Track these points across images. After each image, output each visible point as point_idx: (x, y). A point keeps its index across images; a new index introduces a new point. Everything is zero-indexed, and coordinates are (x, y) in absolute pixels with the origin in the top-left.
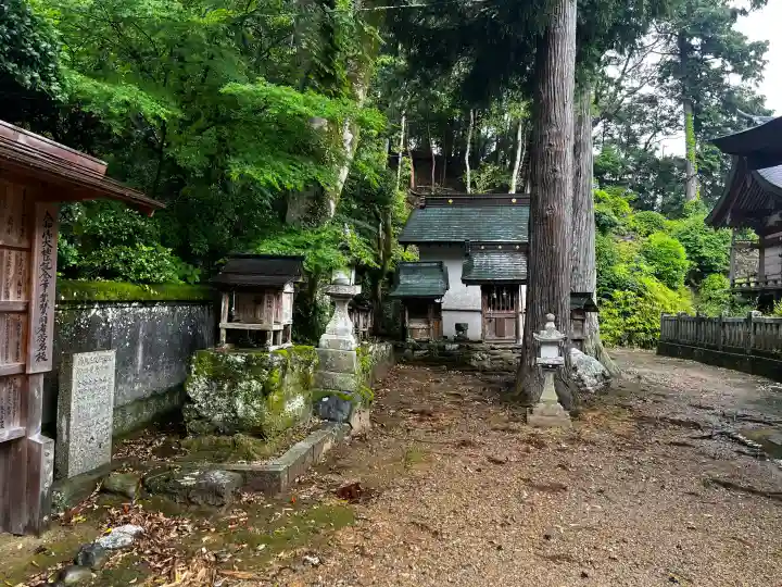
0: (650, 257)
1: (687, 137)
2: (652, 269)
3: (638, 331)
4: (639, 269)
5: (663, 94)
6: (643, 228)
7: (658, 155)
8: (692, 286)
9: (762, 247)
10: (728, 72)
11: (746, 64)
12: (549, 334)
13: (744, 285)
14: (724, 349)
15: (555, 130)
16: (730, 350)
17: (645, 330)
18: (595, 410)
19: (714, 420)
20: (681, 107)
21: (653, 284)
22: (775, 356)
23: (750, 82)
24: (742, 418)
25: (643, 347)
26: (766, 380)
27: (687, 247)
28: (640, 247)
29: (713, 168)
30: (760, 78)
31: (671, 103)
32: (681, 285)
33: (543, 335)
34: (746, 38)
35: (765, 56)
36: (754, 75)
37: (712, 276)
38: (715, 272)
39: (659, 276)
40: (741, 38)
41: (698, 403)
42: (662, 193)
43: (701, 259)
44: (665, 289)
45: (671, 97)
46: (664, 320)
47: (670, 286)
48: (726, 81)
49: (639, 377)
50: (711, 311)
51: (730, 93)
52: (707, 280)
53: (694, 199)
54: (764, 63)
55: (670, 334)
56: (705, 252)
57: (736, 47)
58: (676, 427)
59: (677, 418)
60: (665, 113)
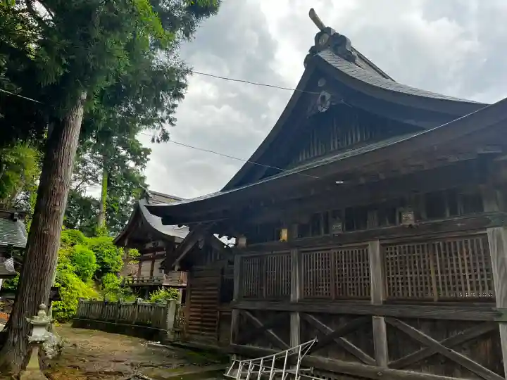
0: (74, 260)
1: (103, 188)
2: (74, 269)
3: (59, 311)
4: (65, 268)
5: (91, 160)
6: (69, 240)
7: (83, 195)
8: (95, 280)
9: (141, 260)
10: (129, 159)
11: (139, 157)
12: (41, 319)
13: (130, 282)
14: (119, 322)
15: (60, 180)
16: (122, 322)
17: (64, 310)
18: (58, 371)
19: (129, 368)
20: (101, 170)
21: (73, 278)
22: (150, 325)
23: (139, 168)
24: (142, 365)
25: (60, 322)
26: (143, 340)
27: (96, 256)
28: (67, 253)
29: (114, 210)
30: (144, 167)
31: (95, 166)
32: (89, 279)
33: (37, 320)
34: (141, 145)
35: (148, 156)
36: (142, 164)
37: (108, 274)
38: (109, 272)
39: (78, 273)
40: (138, 144)
41: (113, 359)
42: (81, 218)
43: (103, 263)
44: (80, 282)
45: (95, 163)
46: (80, 303)
47: (83, 281)
48: (127, 163)
49: (75, 345)
50: (112, 298)
51: (128, 170)
52: (105, 277)
53: (102, 226)
54: (148, 160)
55: (83, 312)
56: (106, 260)
57: (135, 147)
58: (109, 376)
59: (107, 370)
60: (91, 171)
